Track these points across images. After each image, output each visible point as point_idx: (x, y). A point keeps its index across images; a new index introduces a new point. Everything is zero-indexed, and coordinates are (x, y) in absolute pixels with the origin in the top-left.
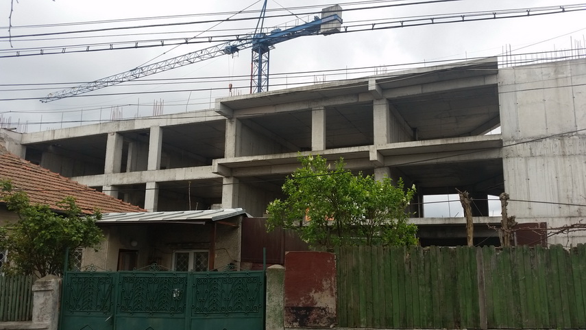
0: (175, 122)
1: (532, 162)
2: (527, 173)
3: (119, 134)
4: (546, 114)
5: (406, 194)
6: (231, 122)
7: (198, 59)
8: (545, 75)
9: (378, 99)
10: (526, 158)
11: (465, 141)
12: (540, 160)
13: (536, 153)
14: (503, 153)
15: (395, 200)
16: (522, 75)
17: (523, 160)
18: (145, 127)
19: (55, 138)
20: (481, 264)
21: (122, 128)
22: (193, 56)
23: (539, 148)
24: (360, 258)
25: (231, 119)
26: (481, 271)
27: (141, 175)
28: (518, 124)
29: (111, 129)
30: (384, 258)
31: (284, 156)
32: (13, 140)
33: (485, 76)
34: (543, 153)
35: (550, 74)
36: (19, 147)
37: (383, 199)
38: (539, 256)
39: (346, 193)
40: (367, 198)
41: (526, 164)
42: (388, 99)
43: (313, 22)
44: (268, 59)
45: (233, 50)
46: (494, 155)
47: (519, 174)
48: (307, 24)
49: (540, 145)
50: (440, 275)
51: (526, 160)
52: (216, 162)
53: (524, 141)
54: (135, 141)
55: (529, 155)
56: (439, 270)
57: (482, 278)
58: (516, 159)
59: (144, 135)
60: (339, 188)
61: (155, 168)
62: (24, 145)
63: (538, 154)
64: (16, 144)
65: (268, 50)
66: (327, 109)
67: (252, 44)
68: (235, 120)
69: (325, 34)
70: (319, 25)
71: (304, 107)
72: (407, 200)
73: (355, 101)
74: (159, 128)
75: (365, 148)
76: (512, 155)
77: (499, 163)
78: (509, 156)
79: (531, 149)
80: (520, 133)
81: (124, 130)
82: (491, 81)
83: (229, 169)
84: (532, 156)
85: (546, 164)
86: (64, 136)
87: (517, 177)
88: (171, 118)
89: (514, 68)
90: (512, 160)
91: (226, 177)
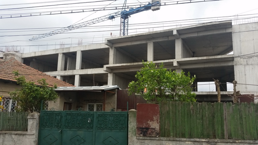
0: (87, 49)
1: (247, 67)
2: (245, 72)
3: (64, 54)
4: (254, 46)
5: (191, 79)
6: (112, 49)
7: (97, 22)
8: (254, 28)
9: (178, 39)
10: (245, 65)
11: (217, 58)
12: (251, 66)
13: (249, 63)
14: (234, 63)
15: (186, 82)
16: (243, 28)
17: (243, 66)
18: (74, 51)
19: (36, 55)
20: (225, 110)
21: (65, 51)
22: (95, 20)
23: (251, 61)
24: (170, 107)
25: (111, 47)
26: (226, 113)
27: (73, 71)
28: (241, 50)
29: (60, 52)
30: (182, 107)
31: (135, 64)
32: (18, 56)
33: (226, 28)
34: (252, 63)
35: (256, 27)
36: (21, 59)
37: (181, 81)
38: (252, 107)
39: (164, 78)
40: (173, 81)
41: (245, 68)
42: (182, 39)
43: (148, 5)
44: (128, 21)
45: (112, 18)
46: (230, 64)
47: (241, 73)
48: (145, 6)
49: (251, 59)
50: (207, 115)
51: (245, 66)
52: (105, 66)
54: (70, 57)
55: (246, 64)
56: (206, 113)
57: (226, 117)
58: (240, 65)
59: (74, 54)
60: (161, 76)
61: (79, 68)
62: (22, 58)
63: (250, 64)
64: (19, 58)
65: (128, 18)
66: (154, 43)
67: (121, 15)
68: (113, 48)
69: (153, 10)
70: (151, 7)
71: (144, 42)
72: (192, 82)
73: (167, 39)
74: (81, 51)
75: (171, 60)
76: (238, 64)
77: (232, 67)
78: (237, 64)
79: (247, 61)
80: (242, 54)
81: (65, 52)
82: (229, 31)
83: (111, 69)
84: (247, 64)
85: (254, 68)
86: (40, 55)
87: (241, 74)
88: (86, 47)
89: (239, 25)
90: (238, 66)
91: (109, 73)
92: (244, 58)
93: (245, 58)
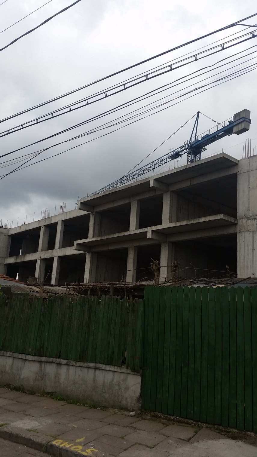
2: (253, 245)
3: (46, 226)
6: (92, 215)
9: (166, 192)
10: (253, 232)
14: (238, 229)
16: (255, 164)
17: (251, 234)
18: (55, 222)
19: (20, 231)
21: (47, 223)
25: (92, 213)
28: (249, 205)
29: (42, 224)
36: (7, 237)
41: (253, 237)
43: (228, 125)
45: (177, 155)
46: (231, 231)
47: (248, 246)
48: (224, 127)
51: (253, 234)
52: (76, 242)
53: (253, 217)
58: (246, 233)
61: (58, 247)
62: (10, 236)
65: (200, 153)
68: (94, 213)
69: (238, 133)
70: (233, 128)
71: (127, 201)
73: (153, 194)
74: (61, 221)
75: (145, 230)
76: (244, 230)
77: (234, 236)
78: (242, 231)
80: (250, 212)
82: (232, 172)
83: (89, 247)
86: (24, 230)
87: (246, 248)
88: (67, 214)
89: (249, 158)
90: (243, 234)
91: (88, 253)
92: (252, 219)
93: (255, 219)
